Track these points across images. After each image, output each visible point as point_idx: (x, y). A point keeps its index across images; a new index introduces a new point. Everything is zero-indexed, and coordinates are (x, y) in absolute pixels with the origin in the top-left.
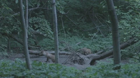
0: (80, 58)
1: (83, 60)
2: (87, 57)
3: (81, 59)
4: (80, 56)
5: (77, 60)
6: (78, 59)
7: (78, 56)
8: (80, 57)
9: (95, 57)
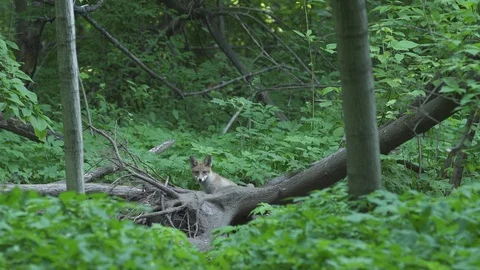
0: (176, 205)
1: (193, 214)
2: (213, 201)
3: (181, 213)
4: (177, 198)
5: (163, 215)
6: (168, 210)
7: (170, 196)
8: (177, 201)
9: (250, 197)
